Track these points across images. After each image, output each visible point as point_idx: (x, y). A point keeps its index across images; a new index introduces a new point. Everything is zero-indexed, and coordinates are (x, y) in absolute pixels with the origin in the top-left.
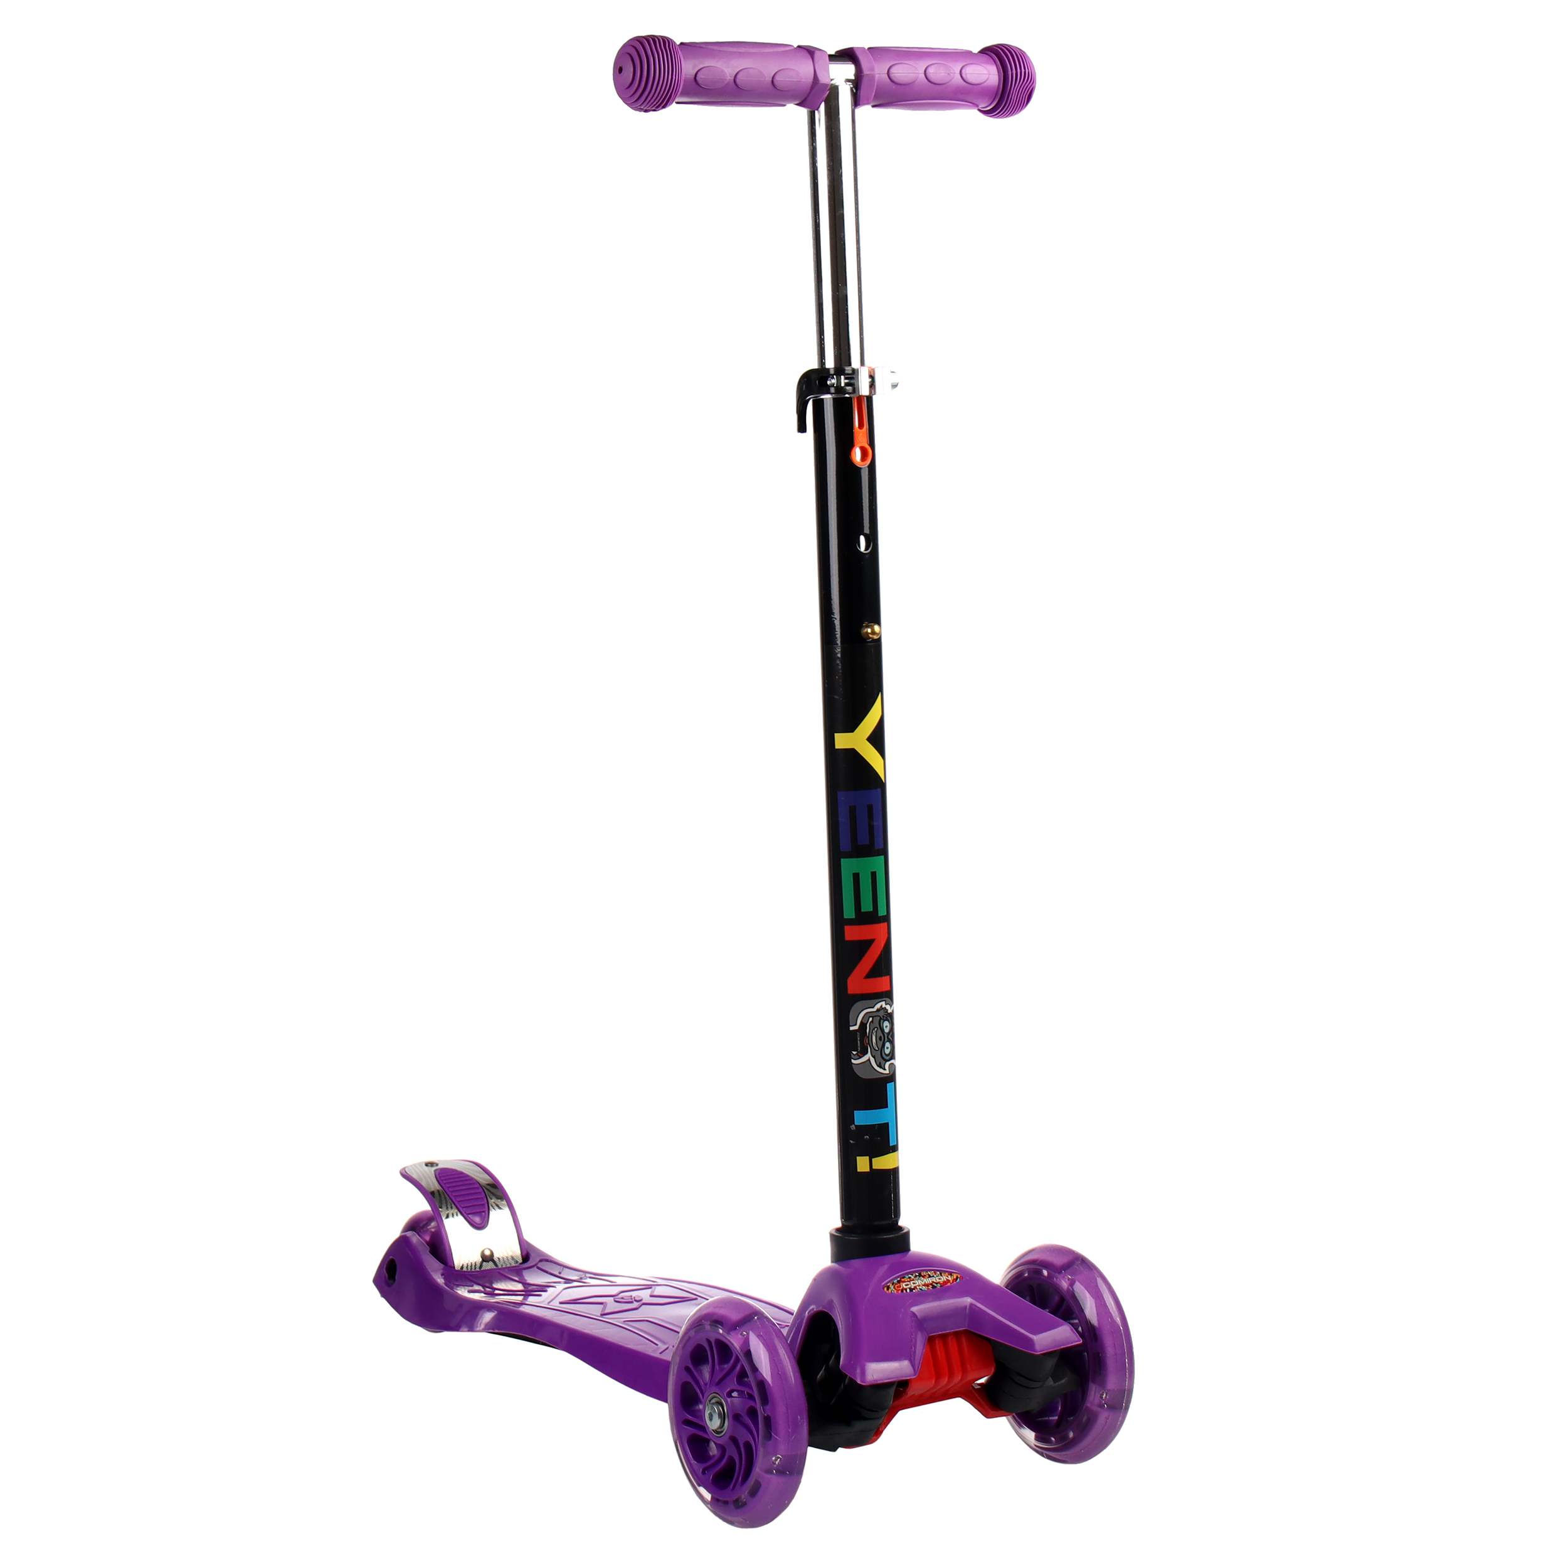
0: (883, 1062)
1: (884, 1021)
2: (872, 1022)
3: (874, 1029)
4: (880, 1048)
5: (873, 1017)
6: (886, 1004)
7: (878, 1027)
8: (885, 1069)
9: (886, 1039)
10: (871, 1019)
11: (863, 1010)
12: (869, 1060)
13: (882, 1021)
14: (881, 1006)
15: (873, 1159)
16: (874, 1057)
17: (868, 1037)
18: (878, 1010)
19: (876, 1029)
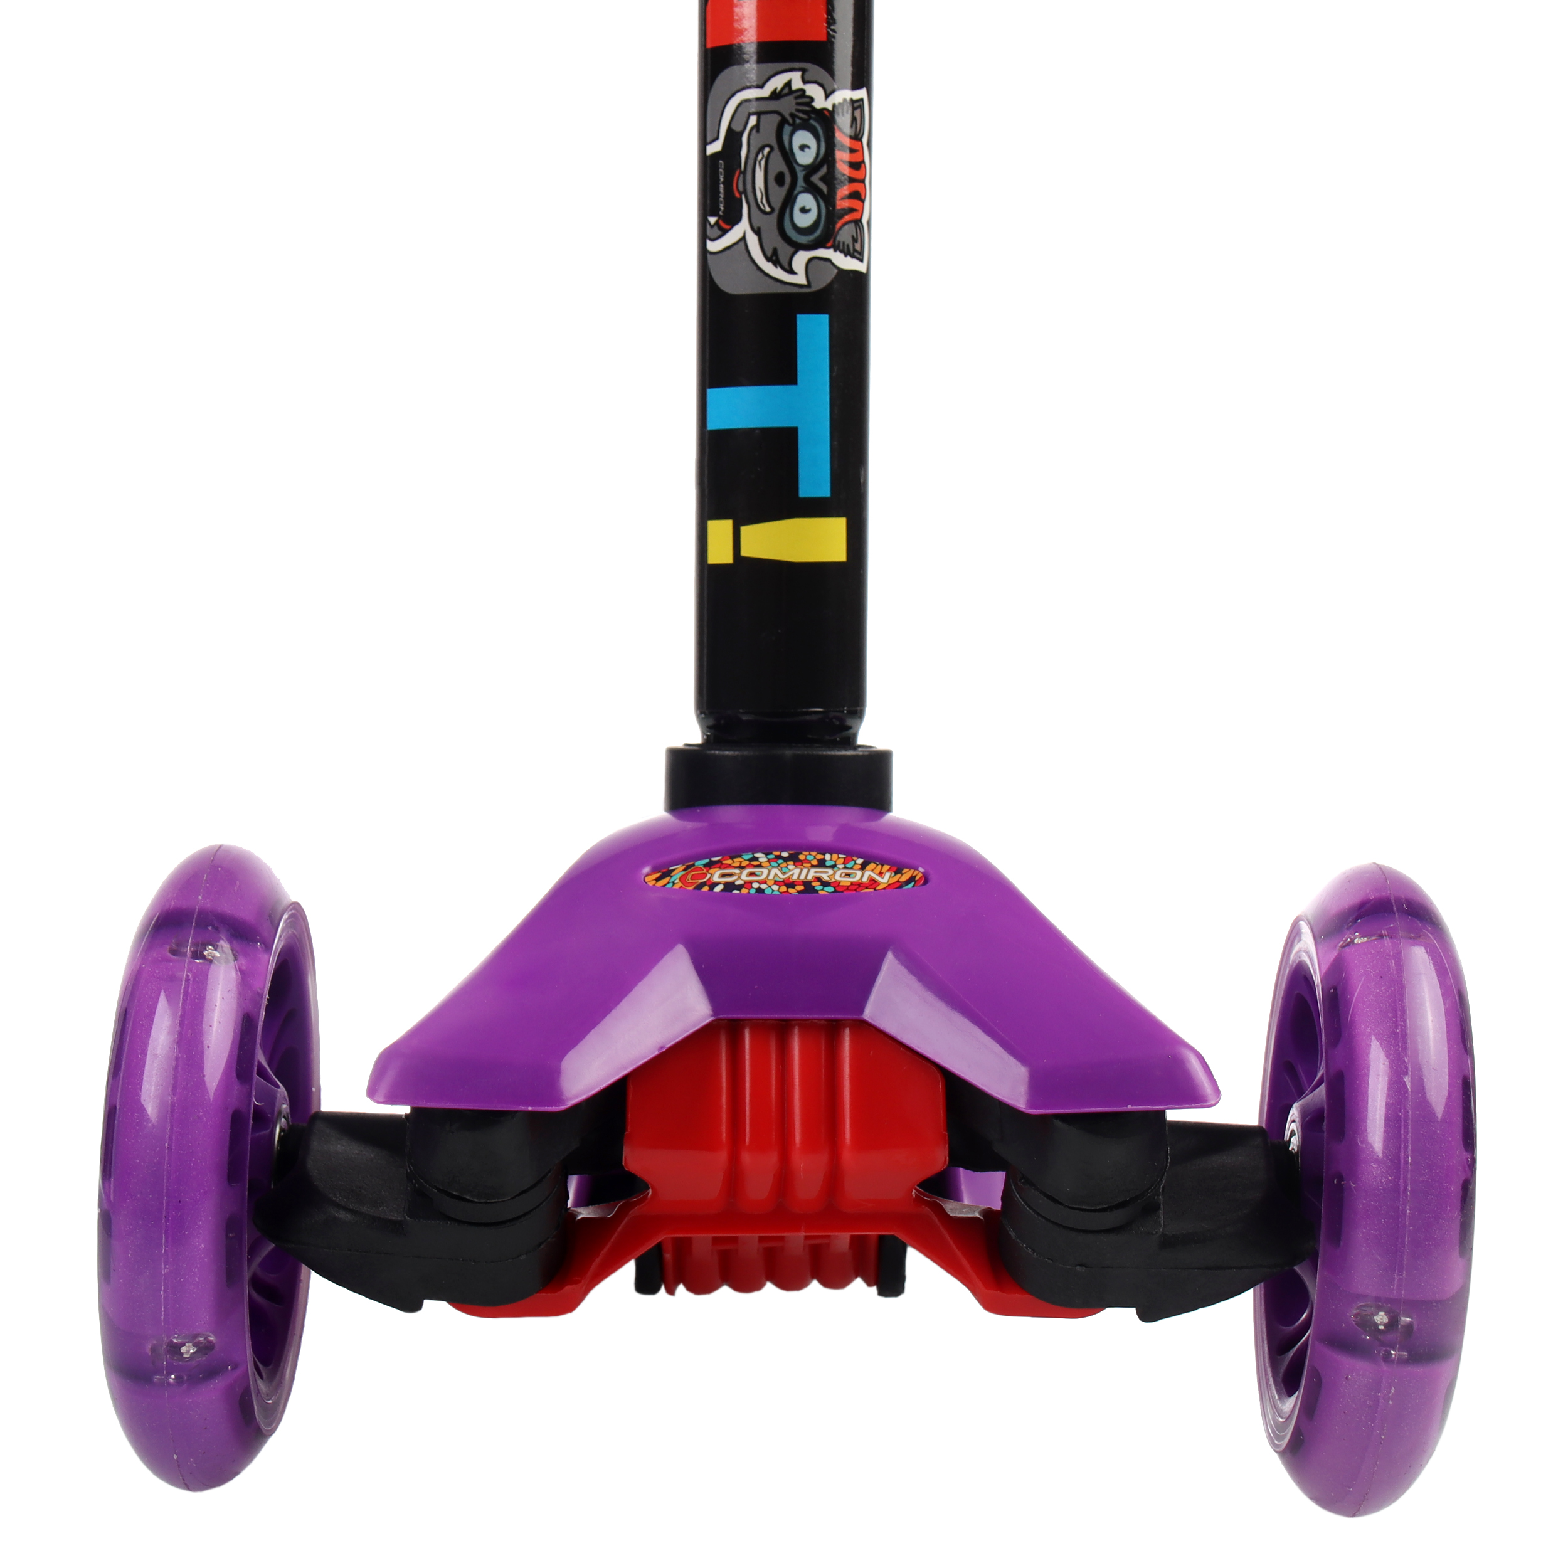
0: (784, 250)
1: (796, 128)
2: (757, 127)
3: (761, 149)
4: (777, 205)
5: (759, 114)
6: (805, 82)
7: (774, 143)
8: (791, 271)
9: (801, 183)
10: (753, 120)
11: (733, 95)
12: (743, 239)
13: (787, 129)
14: (788, 84)
15: (745, 530)
16: (757, 232)
17: (744, 173)
18: (775, 95)
19: (767, 150)
